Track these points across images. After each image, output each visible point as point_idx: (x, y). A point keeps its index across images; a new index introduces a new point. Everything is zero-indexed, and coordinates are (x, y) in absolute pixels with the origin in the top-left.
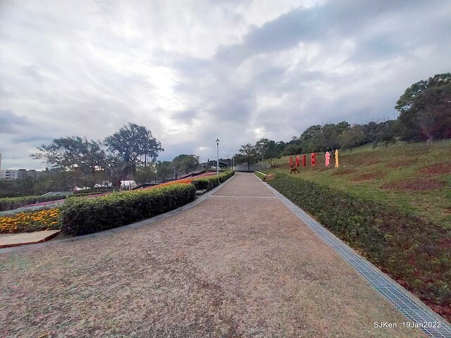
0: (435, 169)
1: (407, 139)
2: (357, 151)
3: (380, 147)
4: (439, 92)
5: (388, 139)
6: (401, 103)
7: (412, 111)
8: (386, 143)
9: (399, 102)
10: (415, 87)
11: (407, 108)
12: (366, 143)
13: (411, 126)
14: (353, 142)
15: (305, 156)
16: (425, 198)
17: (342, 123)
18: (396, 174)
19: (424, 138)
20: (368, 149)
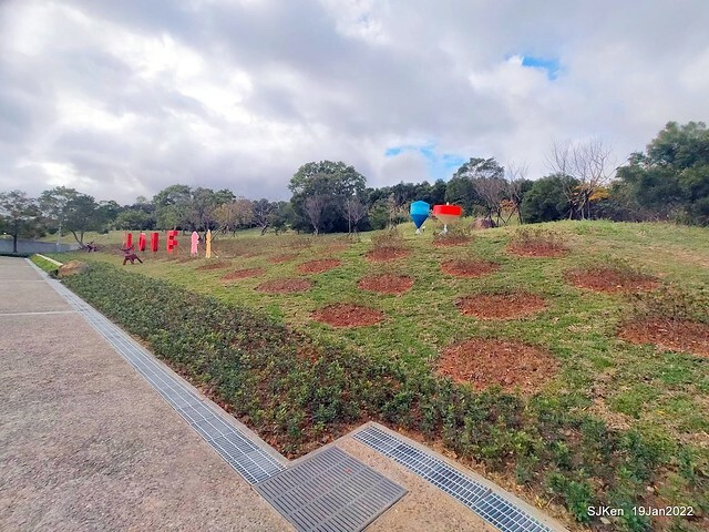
0: (312, 266)
1: (298, 227)
2: (242, 235)
3: (270, 235)
4: (326, 180)
5: (279, 225)
6: (295, 183)
7: (304, 195)
8: (276, 231)
9: (292, 181)
10: (308, 168)
11: (300, 190)
12: (253, 226)
13: (301, 213)
14: (237, 223)
15: (156, 235)
16: (296, 300)
17: (225, 192)
18: (275, 271)
19: (311, 230)
20: (255, 234)
